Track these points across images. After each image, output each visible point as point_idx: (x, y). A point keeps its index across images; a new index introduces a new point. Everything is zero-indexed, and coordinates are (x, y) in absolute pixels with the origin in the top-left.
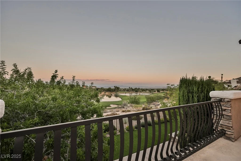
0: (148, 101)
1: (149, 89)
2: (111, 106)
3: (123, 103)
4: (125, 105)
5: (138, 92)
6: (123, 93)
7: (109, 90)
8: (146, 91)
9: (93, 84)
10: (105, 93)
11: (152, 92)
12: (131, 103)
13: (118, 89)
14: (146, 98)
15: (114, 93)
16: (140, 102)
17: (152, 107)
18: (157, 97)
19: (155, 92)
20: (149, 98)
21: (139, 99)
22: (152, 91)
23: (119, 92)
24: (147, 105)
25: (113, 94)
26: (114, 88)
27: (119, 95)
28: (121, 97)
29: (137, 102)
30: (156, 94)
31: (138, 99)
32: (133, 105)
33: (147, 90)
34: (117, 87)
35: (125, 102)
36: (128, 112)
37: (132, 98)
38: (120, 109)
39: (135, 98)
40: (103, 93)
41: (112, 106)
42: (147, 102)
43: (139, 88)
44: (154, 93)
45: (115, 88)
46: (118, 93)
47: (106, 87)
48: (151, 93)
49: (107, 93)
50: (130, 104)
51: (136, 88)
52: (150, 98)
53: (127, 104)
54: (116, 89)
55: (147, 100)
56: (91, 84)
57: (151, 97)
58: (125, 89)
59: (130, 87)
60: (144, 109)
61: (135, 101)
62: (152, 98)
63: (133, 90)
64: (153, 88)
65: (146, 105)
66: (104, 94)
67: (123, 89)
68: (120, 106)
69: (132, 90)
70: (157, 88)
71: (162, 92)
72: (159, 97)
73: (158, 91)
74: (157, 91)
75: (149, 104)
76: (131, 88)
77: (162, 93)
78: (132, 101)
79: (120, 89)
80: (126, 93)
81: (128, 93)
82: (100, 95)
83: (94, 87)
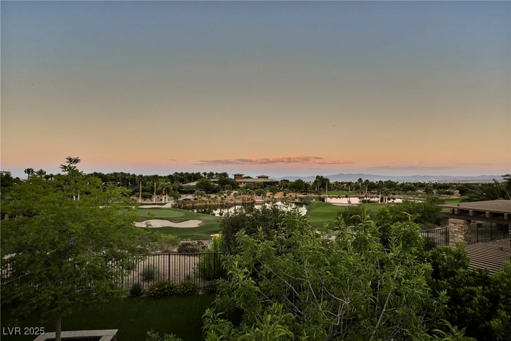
6: (339, 196)
7: (297, 186)
10: (285, 195)
23: (326, 192)
44: (447, 197)
46: (324, 196)
59: (360, 179)
63: (371, 186)
73: (464, 191)
74: (457, 192)
76: (367, 181)
80: (347, 196)
81: (355, 195)
82: (262, 201)
83: (263, 177)
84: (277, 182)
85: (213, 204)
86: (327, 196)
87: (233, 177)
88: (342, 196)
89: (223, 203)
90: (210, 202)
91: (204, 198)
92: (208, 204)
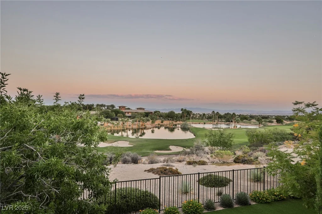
0: (251, 143)
1: (257, 116)
2: (170, 150)
3: (195, 144)
4: (198, 148)
5: (232, 121)
6: (199, 124)
7: (171, 116)
8: (250, 120)
9: (83, 99)
10: (162, 122)
11: (263, 122)
12: (213, 145)
13: (190, 115)
14: (248, 135)
15: (181, 122)
16: (232, 143)
17: (257, 158)
18: (275, 134)
19: (272, 122)
20: (253, 135)
21: (230, 136)
22: (263, 120)
23: (191, 120)
24: (249, 150)
25: (179, 124)
26: (181, 112)
27: (189, 127)
28: (195, 131)
29: (226, 143)
30: (273, 127)
31: (227, 136)
32: (217, 149)
33: (252, 117)
34: (187, 110)
35: (200, 142)
36: (199, 165)
37: (214, 134)
38: (187, 155)
39: (222, 134)
40: (158, 122)
41: (174, 149)
42: (249, 145)
43: (234, 114)
44: (269, 124)
45: (183, 112)
46: (188, 123)
47: (165, 110)
48: (261, 126)
49: (166, 122)
50: (210, 146)
51: (228, 114)
52: (257, 136)
53: (203, 146)
54: (185, 115)
55: (249, 140)
56: (80, 98)
57: (259, 133)
58: (204, 114)
59: (214, 112)
60: (237, 161)
61: (221, 141)
62: (262, 135)
63: (220, 117)
64: (268, 115)
65: (246, 150)
66: (159, 124)
67: (201, 115)
68: (188, 150)
69: (218, 117)
70: (276, 115)
71: (289, 122)
72: (278, 134)
73: (279, 120)
74: (275, 121)
75: (253, 150)
76: (218, 113)
77: (287, 125)
78: (213, 142)
79: (194, 114)
80: (205, 124)
81: (210, 123)
82: (151, 126)
83: (141, 109)
84: (152, 113)
86: (192, 123)
87: (118, 108)
88: (202, 123)
89: (124, 127)
90: (114, 127)
91: (109, 124)
92: (113, 128)
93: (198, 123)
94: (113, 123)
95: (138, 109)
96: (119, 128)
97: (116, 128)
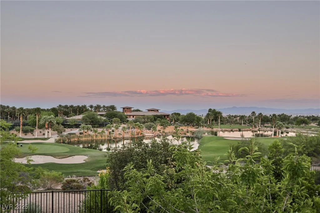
6: (232, 130)
7: (189, 120)
23: (219, 125)
54: (212, 118)
63: (264, 120)
69: (262, 121)
76: (260, 114)
80: (240, 130)
81: (248, 129)
82: (152, 135)
83: (153, 110)
84: (168, 116)
85: (100, 138)
86: (220, 129)
87: (121, 110)
88: (235, 129)
89: (110, 137)
90: (96, 136)
91: (90, 132)
92: (95, 138)
93: (230, 129)
94: (95, 132)
95: (149, 110)
96: (103, 138)
97: (99, 138)
